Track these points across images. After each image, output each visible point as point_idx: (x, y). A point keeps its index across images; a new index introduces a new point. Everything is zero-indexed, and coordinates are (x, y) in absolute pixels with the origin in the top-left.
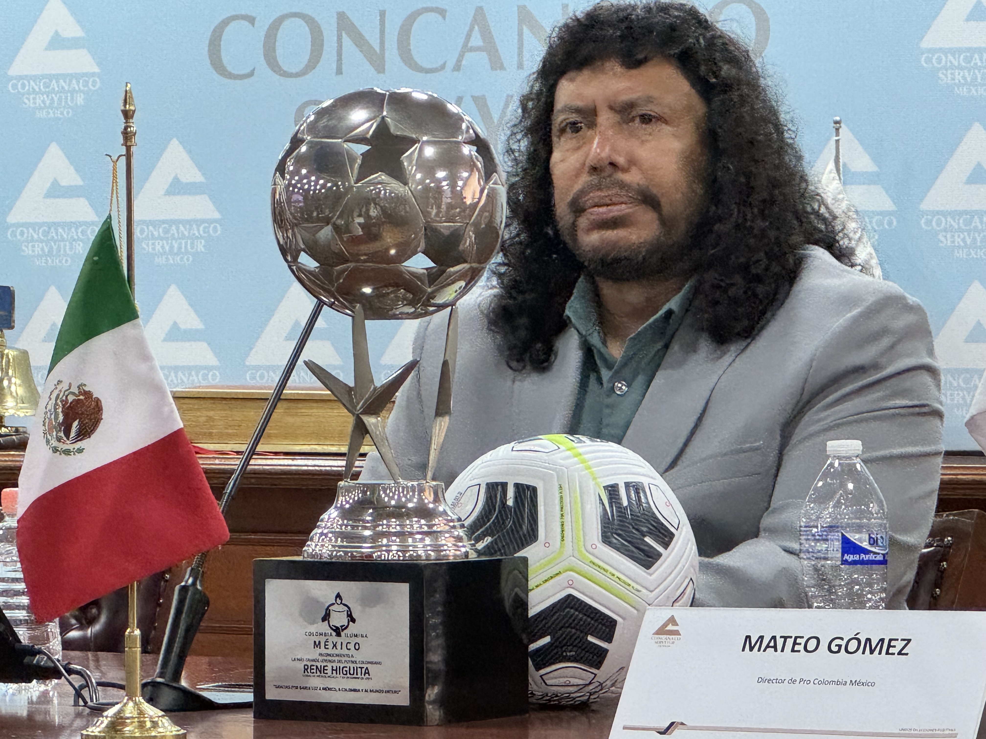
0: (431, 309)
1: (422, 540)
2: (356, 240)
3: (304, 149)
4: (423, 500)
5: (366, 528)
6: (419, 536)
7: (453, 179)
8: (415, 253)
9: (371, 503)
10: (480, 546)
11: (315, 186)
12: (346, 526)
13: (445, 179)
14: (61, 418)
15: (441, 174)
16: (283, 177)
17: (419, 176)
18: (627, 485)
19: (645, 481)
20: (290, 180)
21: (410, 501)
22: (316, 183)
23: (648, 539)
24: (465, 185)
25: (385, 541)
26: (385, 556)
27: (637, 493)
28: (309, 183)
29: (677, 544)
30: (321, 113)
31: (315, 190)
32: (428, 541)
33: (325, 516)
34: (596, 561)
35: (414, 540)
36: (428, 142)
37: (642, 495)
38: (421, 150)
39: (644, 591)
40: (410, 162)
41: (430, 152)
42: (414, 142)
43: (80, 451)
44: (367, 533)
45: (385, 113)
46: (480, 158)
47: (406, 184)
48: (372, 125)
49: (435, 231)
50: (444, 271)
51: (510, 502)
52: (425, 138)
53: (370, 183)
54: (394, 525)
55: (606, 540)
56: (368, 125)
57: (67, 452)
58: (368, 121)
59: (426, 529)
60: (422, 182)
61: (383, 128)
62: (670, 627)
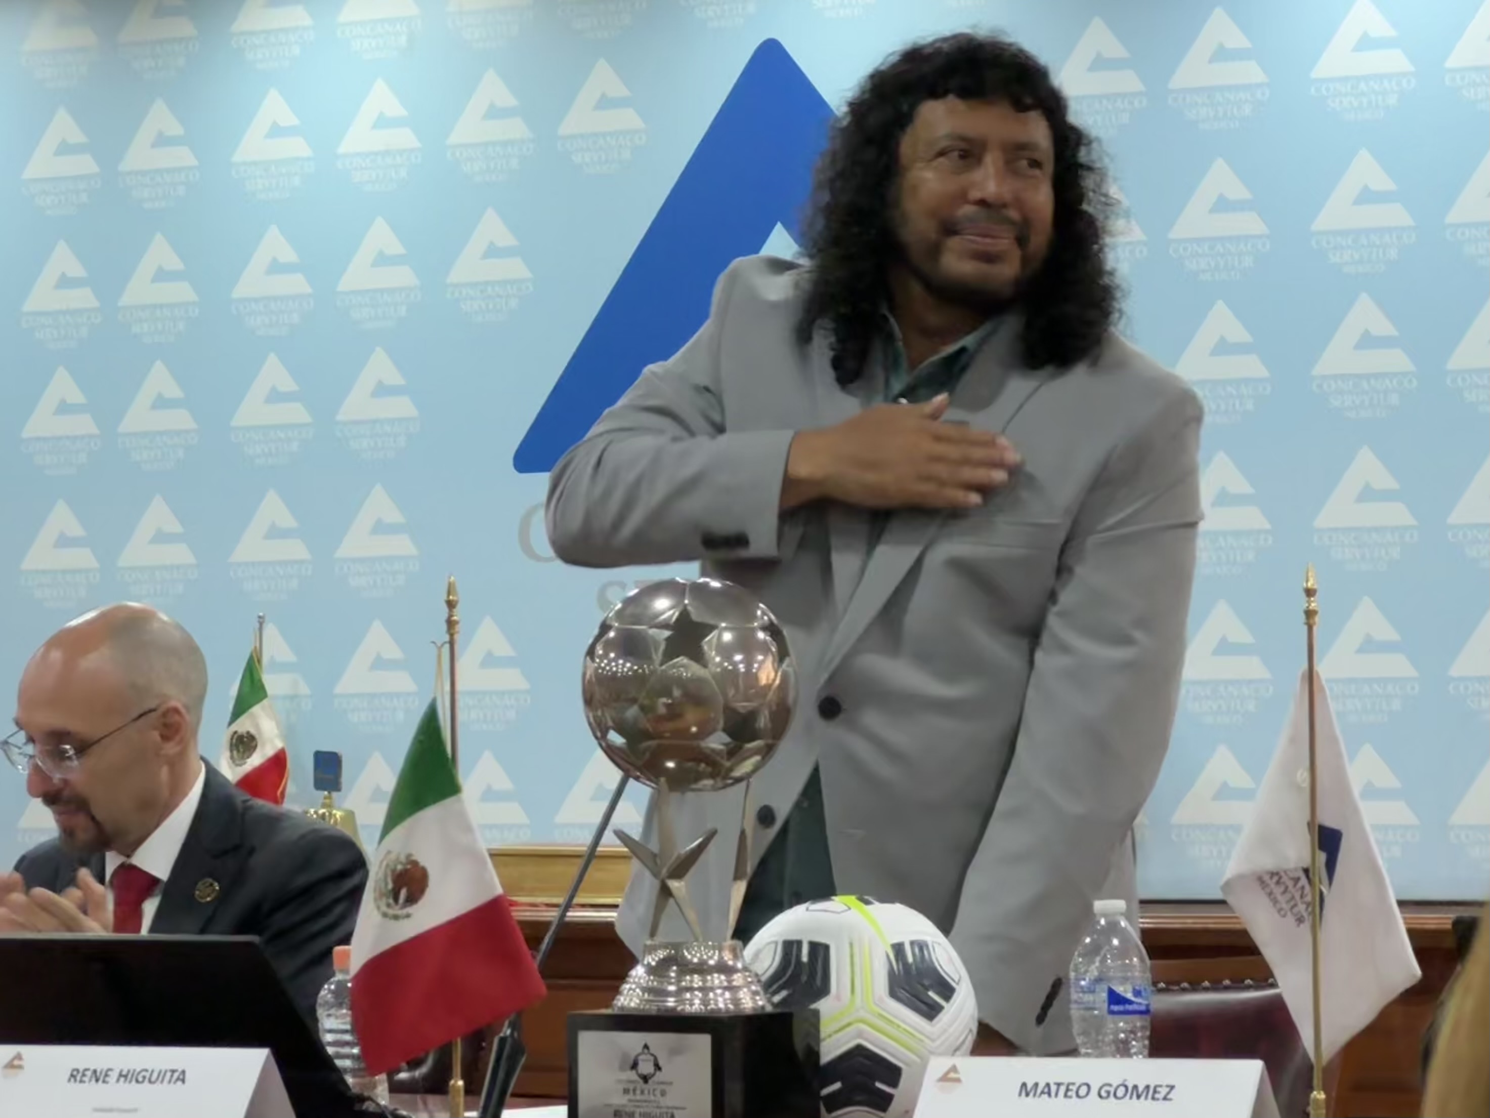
0: (730, 781)
1: (722, 995)
2: (660, 719)
3: (612, 634)
4: (722, 958)
5: (671, 984)
6: (719, 991)
7: (749, 662)
8: (714, 731)
9: (676, 960)
10: (777, 999)
11: (622, 669)
12: (652, 982)
13: (741, 662)
14: (390, 886)
15: (738, 657)
16: (593, 660)
17: (718, 659)
18: (912, 943)
19: (928, 939)
20: (599, 664)
21: (711, 958)
22: (624, 665)
23: (931, 994)
24: (759, 668)
25: (688, 995)
26: (688, 1009)
27: (921, 950)
28: (617, 666)
29: (957, 998)
30: (628, 602)
31: (623, 672)
32: (727, 995)
33: (633, 973)
34: (885, 1014)
35: (715, 994)
36: (726, 629)
37: (926, 952)
38: (720, 636)
39: (927, 1041)
40: (710, 649)
41: (727, 637)
42: (712, 628)
43: (408, 916)
44: (672, 988)
45: (686, 602)
46: (774, 643)
47: (705, 666)
48: (674, 614)
49: (734, 711)
50: (741, 748)
51: (805, 958)
52: (723, 625)
53: (674, 666)
54: (697, 980)
55: (893, 994)
56: (671, 612)
57: (396, 917)
58: (670, 609)
59: (725, 984)
60: (720, 664)
61: (684, 615)
62: (952, 1075)
